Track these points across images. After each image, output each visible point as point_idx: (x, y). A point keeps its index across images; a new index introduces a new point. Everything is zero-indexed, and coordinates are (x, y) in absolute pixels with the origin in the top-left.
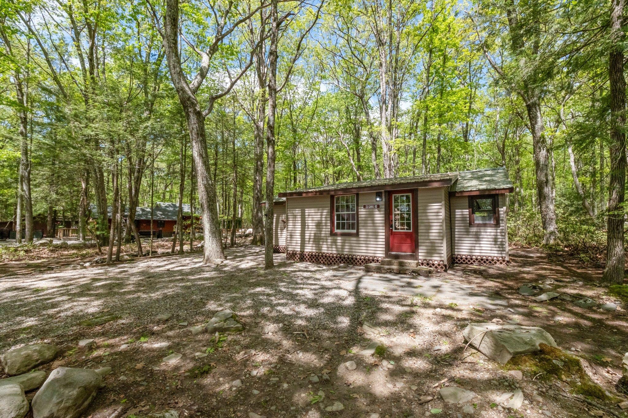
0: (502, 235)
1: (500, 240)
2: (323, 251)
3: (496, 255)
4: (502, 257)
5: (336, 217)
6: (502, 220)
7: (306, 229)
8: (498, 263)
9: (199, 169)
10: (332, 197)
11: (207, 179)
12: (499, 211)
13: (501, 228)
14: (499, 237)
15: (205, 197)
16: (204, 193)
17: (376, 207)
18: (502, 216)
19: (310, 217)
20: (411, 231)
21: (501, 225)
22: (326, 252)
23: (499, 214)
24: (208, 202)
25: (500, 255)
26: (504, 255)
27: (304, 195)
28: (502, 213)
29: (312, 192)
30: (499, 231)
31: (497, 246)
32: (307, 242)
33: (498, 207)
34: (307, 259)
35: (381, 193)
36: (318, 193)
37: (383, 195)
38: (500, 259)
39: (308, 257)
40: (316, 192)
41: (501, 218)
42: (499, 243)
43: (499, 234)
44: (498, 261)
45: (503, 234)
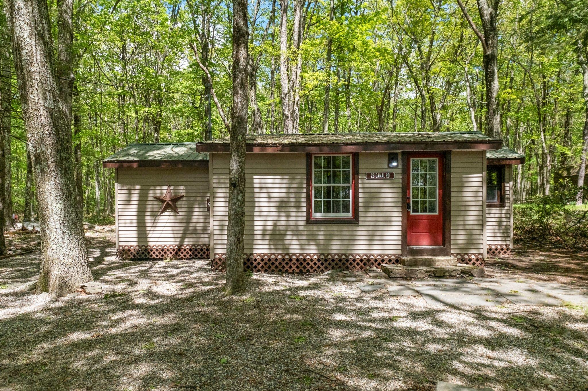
0: (507, 218)
1: (505, 223)
2: (292, 252)
3: (500, 243)
4: (506, 245)
5: (313, 191)
6: (509, 198)
7: (256, 214)
8: (502, 252)
9: (35, 68)
10: (309, 156)
11: (54, 97)
12: (505, 187)
13: (506, 208)
14: (504, 219)
15: (49, 140)
16: (47, 130)
17: (388, 176)
18: (508, 193)
19: (264, 190)
20: (437, 213)
21: (507, 204)
22: (298, 252)
23: (505, 191)
24: (59, 151)
25: (504, 243)
26: (508, 242)
27: (256, 150)
28: (507, 189)
29: (274, 145)
30: (504, 212)
31: (501, 231)
32: (259, 237)
33: (504, 181)
34: (259, 267)
35: (397, 154)
36: (287, 149)
37: (400, 157)
38: (504, 247)
39: (262, 264)
40: (284, 145)
41: (507, 196)
42: (503, 227)
43: (503, 216)
44: (502, 249)
45: (508, 216)
